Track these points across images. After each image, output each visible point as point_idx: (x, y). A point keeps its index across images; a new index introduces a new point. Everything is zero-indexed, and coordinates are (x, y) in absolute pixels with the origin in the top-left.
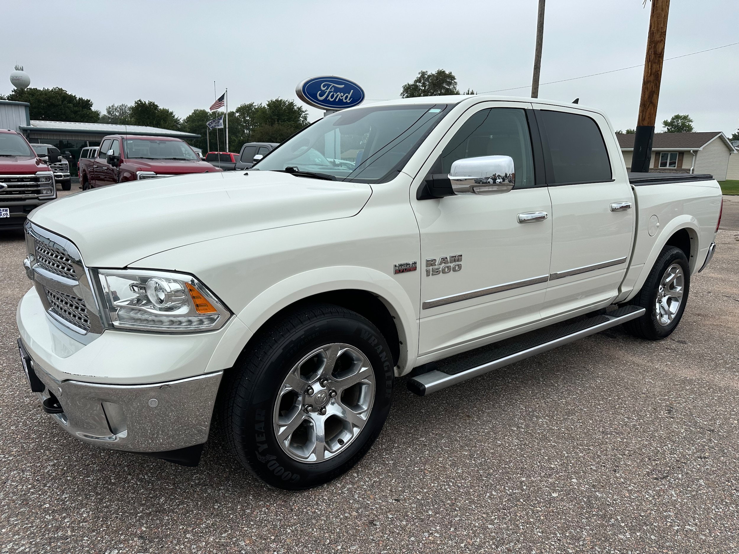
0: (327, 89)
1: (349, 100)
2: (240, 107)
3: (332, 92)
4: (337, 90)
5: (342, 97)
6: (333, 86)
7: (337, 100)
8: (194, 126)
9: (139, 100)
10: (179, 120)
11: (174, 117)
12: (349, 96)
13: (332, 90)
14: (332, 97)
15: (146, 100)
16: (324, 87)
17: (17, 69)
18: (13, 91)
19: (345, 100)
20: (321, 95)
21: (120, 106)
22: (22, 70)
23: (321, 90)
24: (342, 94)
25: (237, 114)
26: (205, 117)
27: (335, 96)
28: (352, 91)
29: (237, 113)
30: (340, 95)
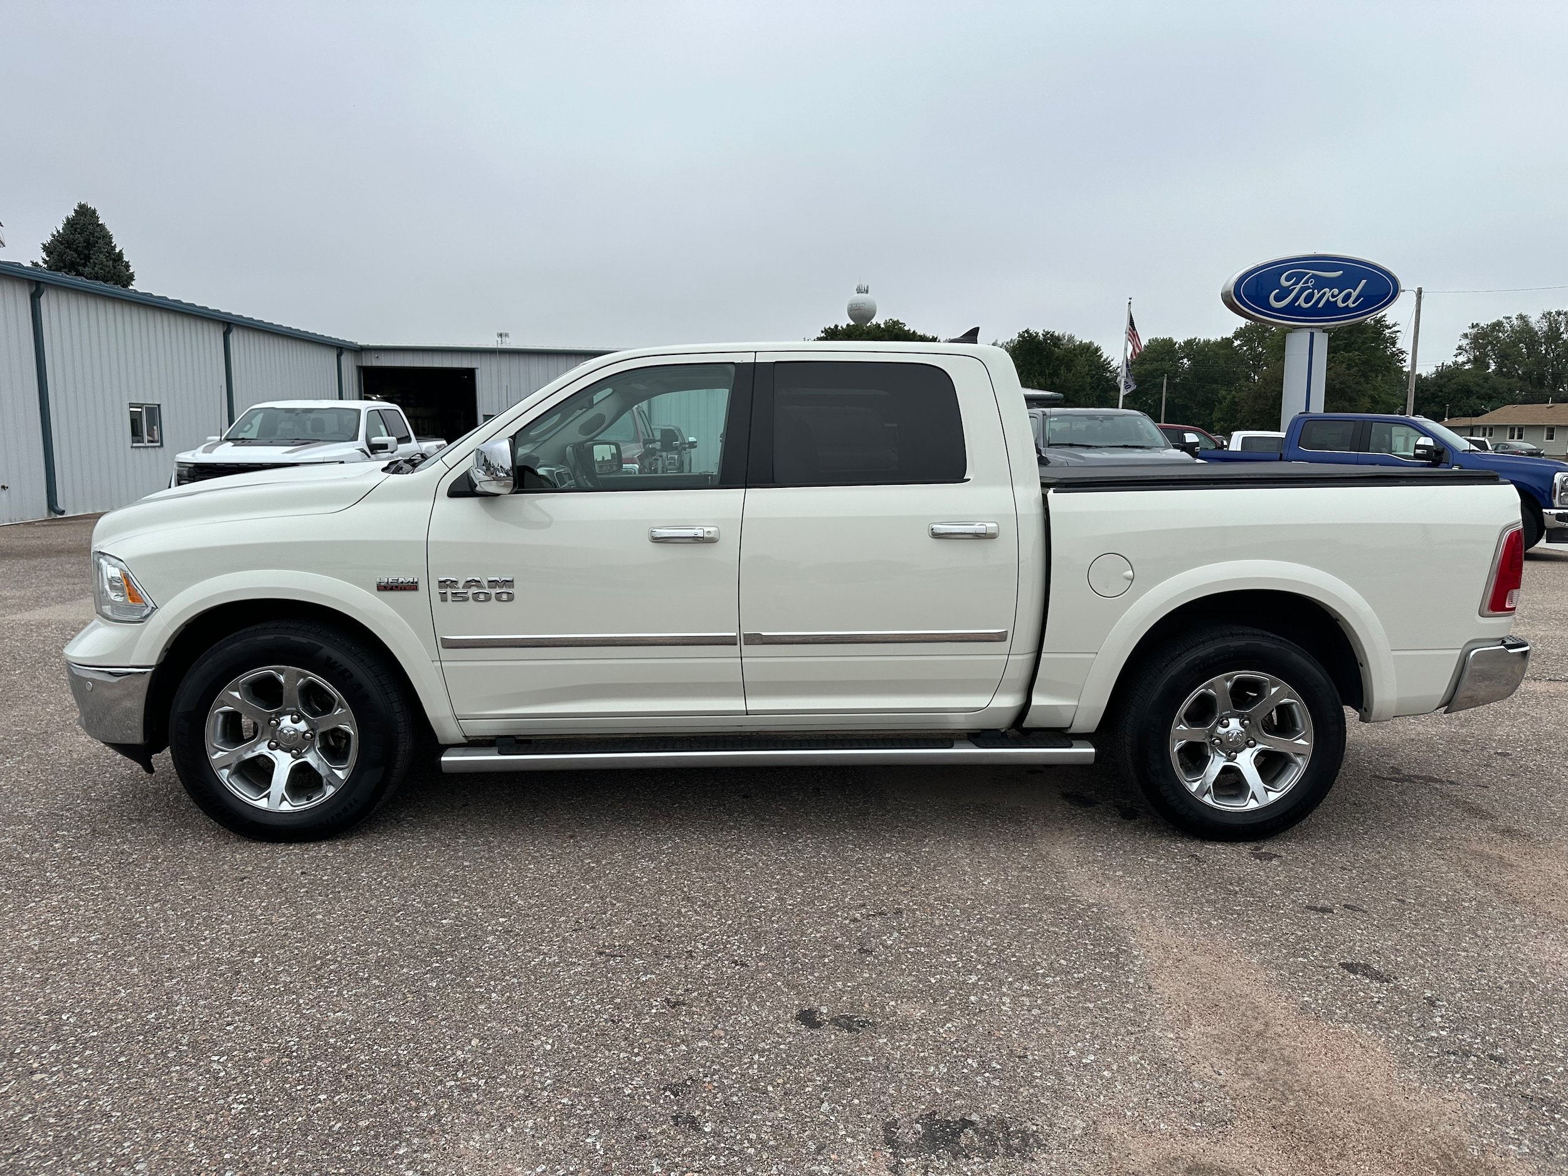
0: (1296, 283)
1: (1353, 303)
2: (1243, 326)
3: (1309, 288)
4: (1321, 283)
5: (1333, 296)
6: (1314, 276)
7: (1320, 305)
8: (1143, 372)
9: (1026, 331)
10: (1109, 363)
11: (1101, 356)
12: (1355, 294)
13: (1310, 284)
14: (1307, 301)
15: (1038, 329)
16: (1288, 279)
17: (859, 291)
18: (822, 332)
19: (1343, 302)
20: (1278, 299)
21: (1007, 343)
22: (867, 292)
23: (1280, 286)
24: (1336, 291)
25: (1237, 343)
26: (1168, 352)
27: (1316, 296)
28: (1364, 281)
29: (1236, 340)
30: (1328, 295)
